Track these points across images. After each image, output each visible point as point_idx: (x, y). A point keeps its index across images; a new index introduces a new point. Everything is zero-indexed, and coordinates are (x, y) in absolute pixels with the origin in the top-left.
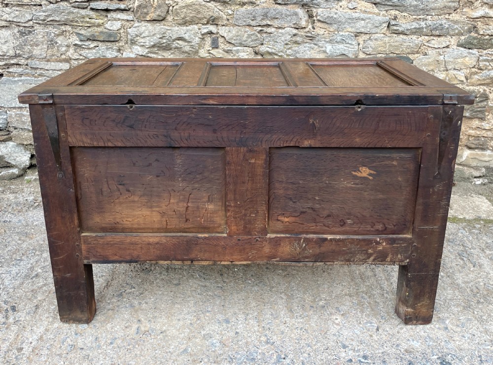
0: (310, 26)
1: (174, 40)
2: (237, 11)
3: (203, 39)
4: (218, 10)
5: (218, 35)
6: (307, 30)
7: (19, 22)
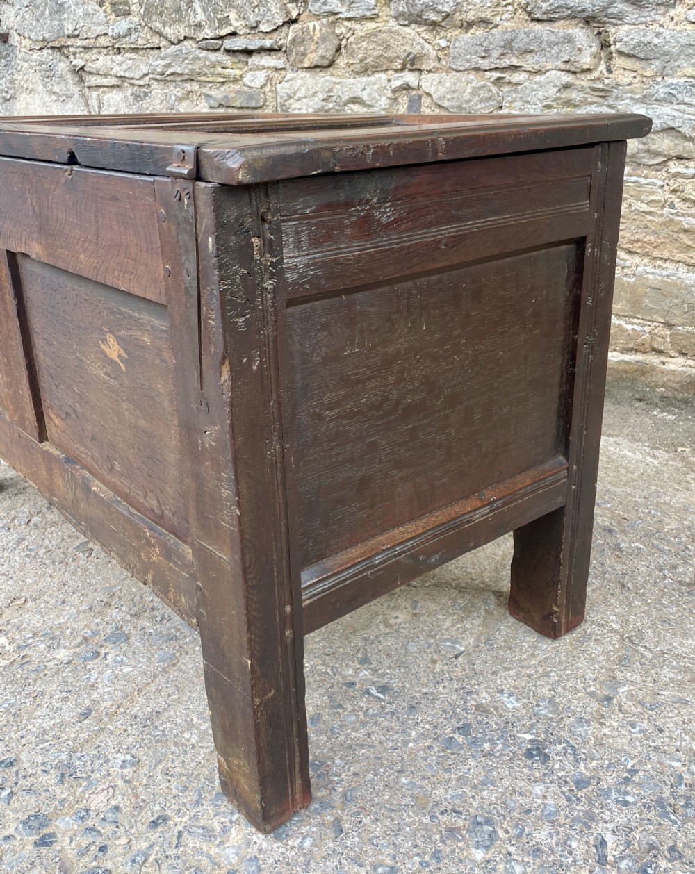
0: (602, 67)
1: (346, 104)
2: (456, 39)
3: (395, 100)
4: (422, 41)
5: (420, 93)
6: (595, 74)
7: (132, 78)
